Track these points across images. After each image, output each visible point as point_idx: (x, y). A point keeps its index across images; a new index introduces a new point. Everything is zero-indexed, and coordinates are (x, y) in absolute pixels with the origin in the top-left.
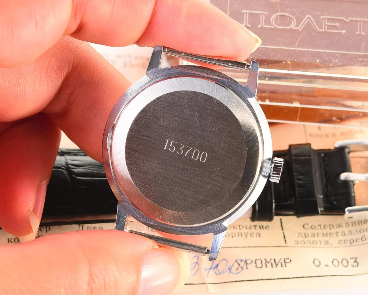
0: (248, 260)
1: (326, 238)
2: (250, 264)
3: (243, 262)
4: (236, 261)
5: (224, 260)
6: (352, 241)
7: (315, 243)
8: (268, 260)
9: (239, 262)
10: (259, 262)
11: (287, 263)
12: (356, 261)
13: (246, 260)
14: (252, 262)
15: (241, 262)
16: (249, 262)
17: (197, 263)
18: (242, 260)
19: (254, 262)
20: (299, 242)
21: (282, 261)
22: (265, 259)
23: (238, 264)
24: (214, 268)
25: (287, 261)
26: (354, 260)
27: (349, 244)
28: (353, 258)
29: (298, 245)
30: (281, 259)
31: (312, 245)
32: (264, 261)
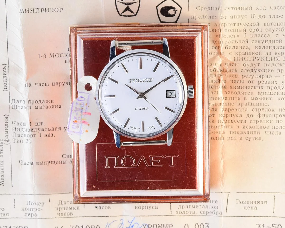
0: (149, 225)
1: (193, 209)
2: (150, 227)
3: (147, 226)
4: (143, 225)
5: (137, 223)
6: (207, 213)
7: (187, 212)
8: (160, 226)
9: (145, 225)
10: (155, 226)
11: (170, 227)
12: (208, 226)
13: (148, 225)
14: (151, 226)
15: (146, 226)
16: (150, 226)
17: (122, 223)
18: (146, 225)
19: (152, 226)
20: (179, 213)
21: (168, 226)
22: (159, 224)
23: (144, 227)
24: (131, 227)
25: (171, 226)
26: (207, 225)
27: (205, 214)
28: (206, 224)
29: (178, 215)
30: (167, 224)
31: (186, 214)
32: (158, 226)
